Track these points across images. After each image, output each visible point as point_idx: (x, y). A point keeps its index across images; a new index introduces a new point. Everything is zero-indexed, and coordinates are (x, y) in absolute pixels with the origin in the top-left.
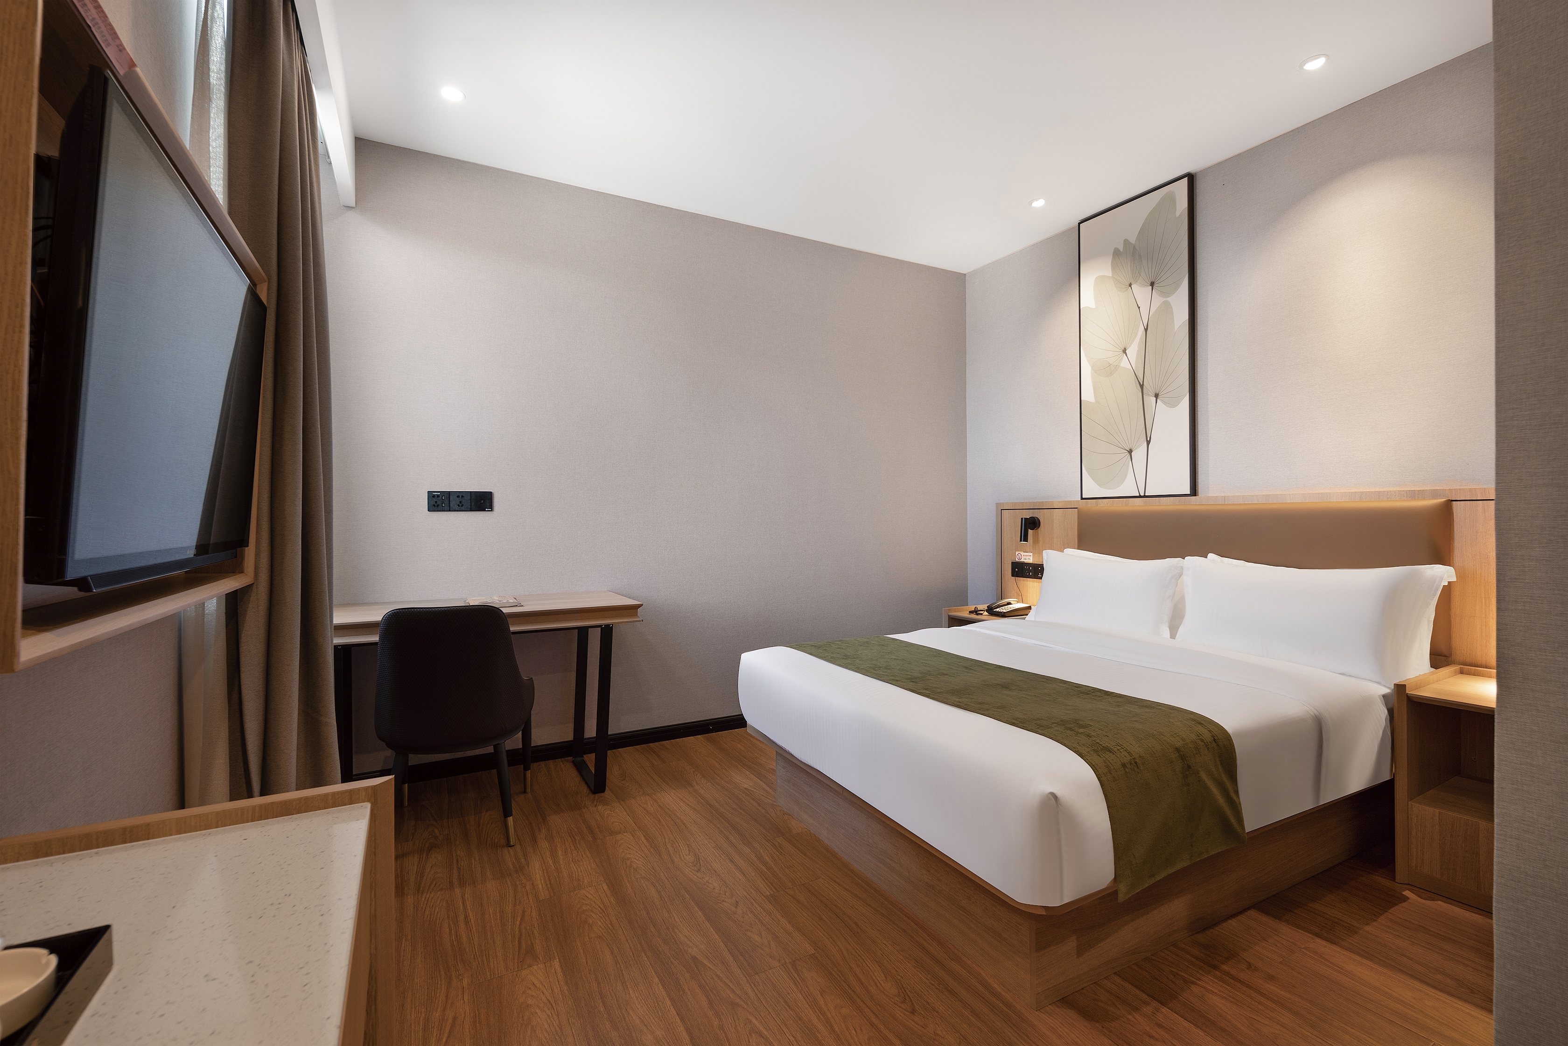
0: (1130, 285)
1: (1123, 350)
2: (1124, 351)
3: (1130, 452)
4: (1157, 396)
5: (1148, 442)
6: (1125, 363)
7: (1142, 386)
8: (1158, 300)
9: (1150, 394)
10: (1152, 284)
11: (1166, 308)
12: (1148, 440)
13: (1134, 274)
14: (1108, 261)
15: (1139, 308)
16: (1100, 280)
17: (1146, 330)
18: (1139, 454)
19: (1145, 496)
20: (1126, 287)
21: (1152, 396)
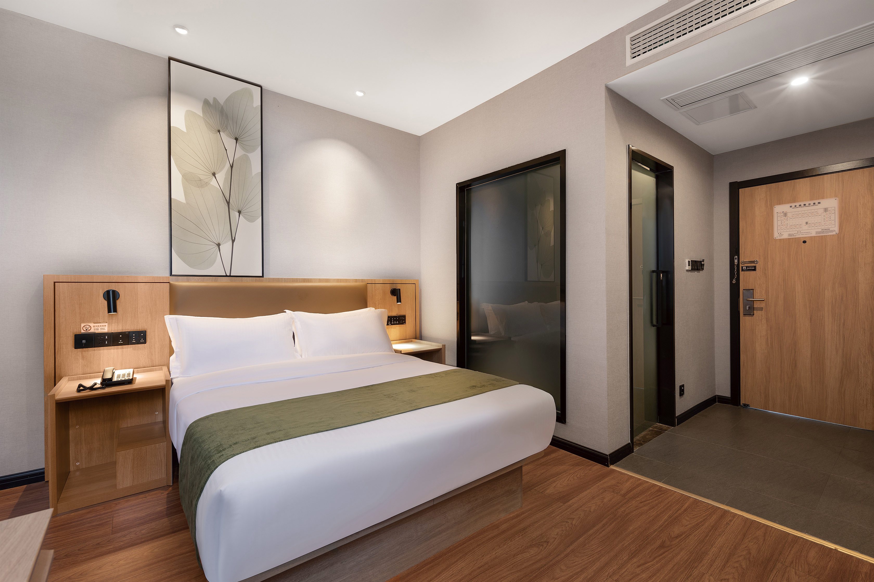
0: (219, 131)
1: (212, 173)
2: (214, 174)
3: (219, 245)
4: (240, 212)
5: (233, 241)
6: (213, 182)
7: (228, 203)
8: (240, 152)
9: (235, 209)
10: (236, 139)
11: (245, 159)
12: (233, 239)
13: (222, 126)
14: (200, 105)
15: (226, 150)
16: (189, 114)
17: (232, 167)
18: (226, 247)
19: (230, 276)
20: (213, 129)
21: (236, 212)
